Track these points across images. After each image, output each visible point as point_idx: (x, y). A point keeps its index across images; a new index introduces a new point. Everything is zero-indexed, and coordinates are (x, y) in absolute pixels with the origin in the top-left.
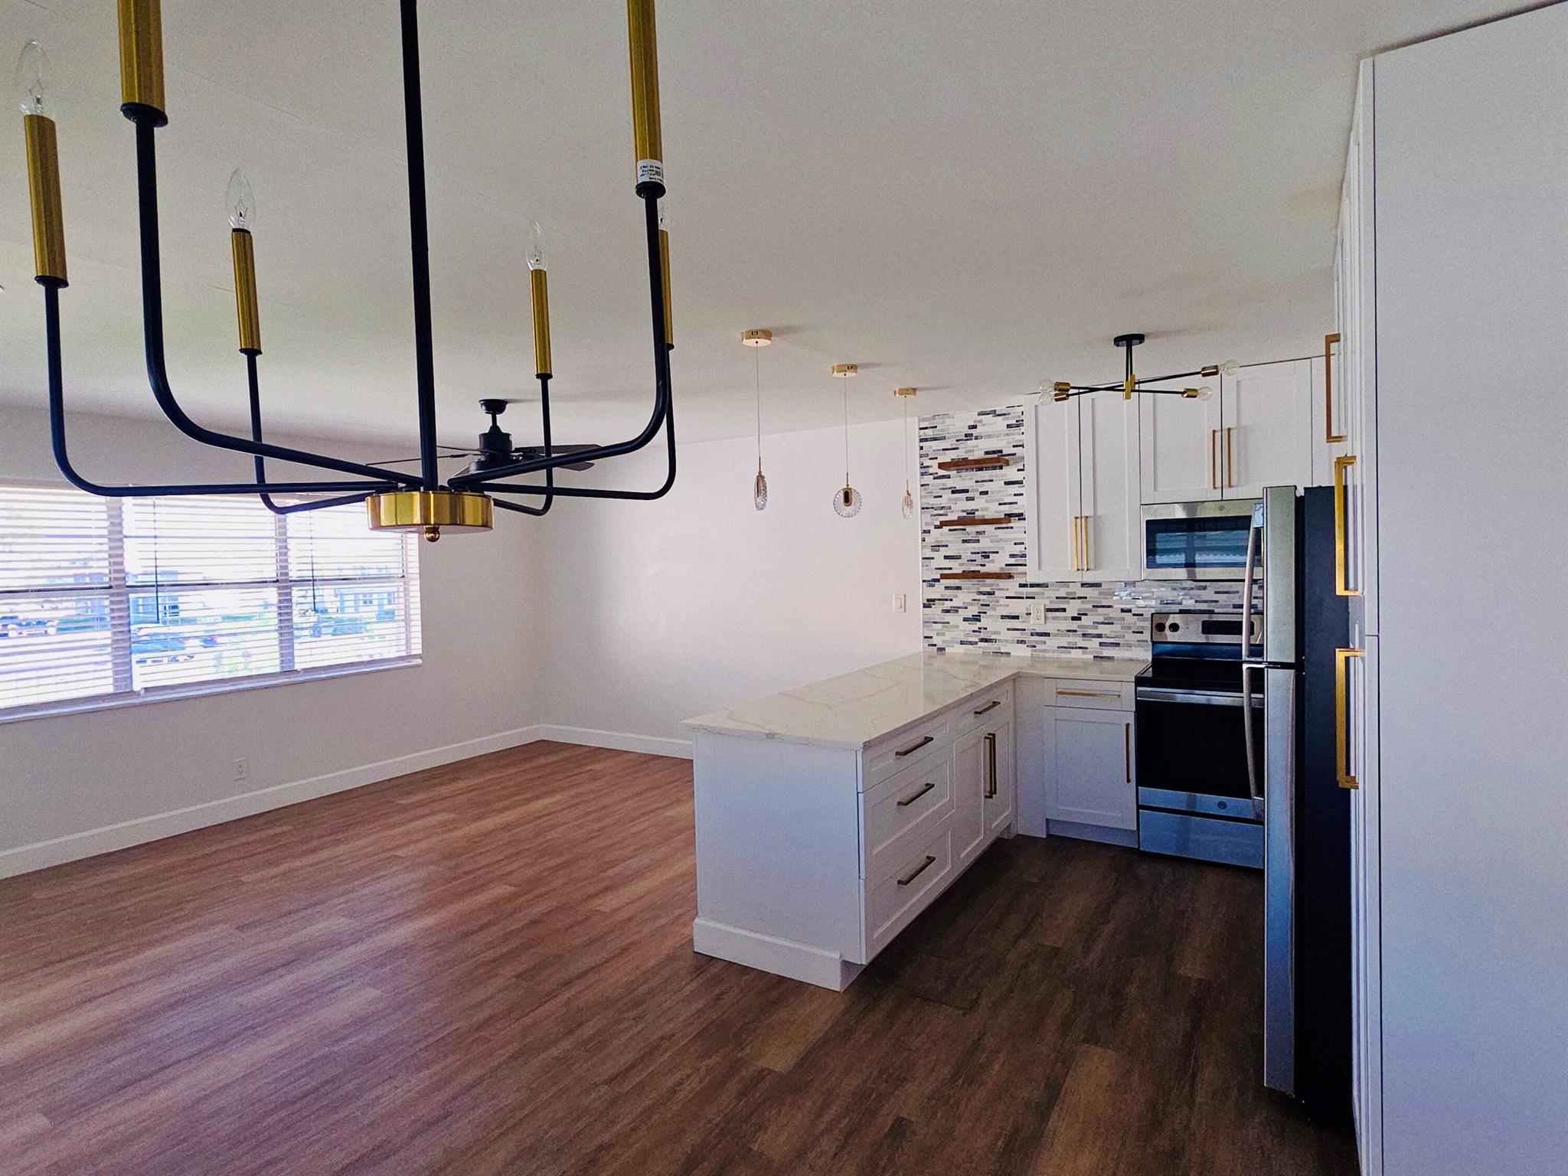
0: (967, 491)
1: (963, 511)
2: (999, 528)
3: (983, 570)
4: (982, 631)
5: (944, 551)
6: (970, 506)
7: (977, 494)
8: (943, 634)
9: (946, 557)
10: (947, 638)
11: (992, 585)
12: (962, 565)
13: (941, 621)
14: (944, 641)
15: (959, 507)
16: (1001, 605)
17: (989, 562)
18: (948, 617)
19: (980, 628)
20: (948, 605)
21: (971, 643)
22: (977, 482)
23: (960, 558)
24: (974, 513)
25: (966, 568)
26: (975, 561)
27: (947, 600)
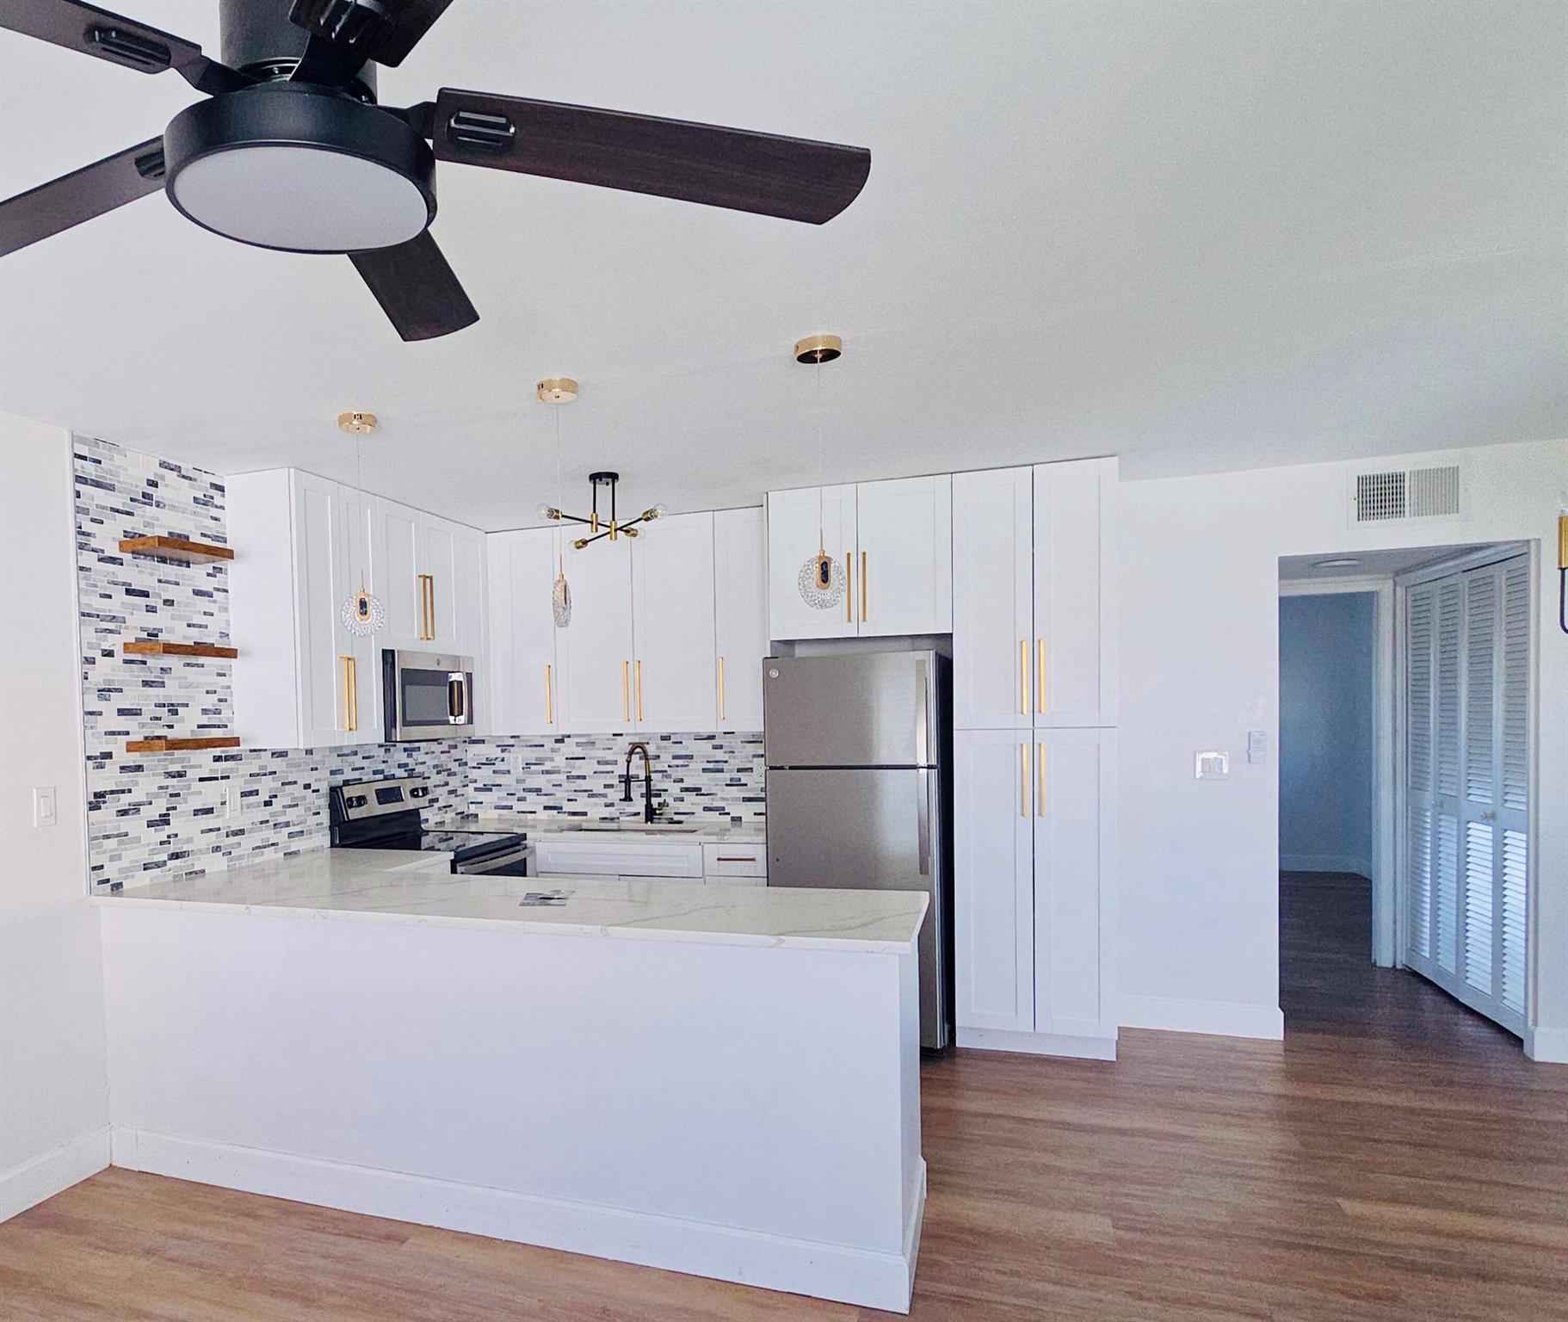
0: (146, 594)
1: (143, 630)
2: (188, 665)
3: (171, 734)
4: (171, 840)
5: (118, 701)
6: (152, 621)
7: (159, 604)
8: (119, 857)
9: (121, 712)
10: (125, 863)
11: (181, 760)
12: (142, 725)
13: (116, 833)
14: (121, 871)
15: (138, 621)
16: (192, 793)
17: (178, 722)
18: (126, 824)
19: (169, 837)
20: (125, 801)
21: (158, 865)
22: (160, 581)
23: (141, 714)
24: (157, 636)
25: (148, 732)
26: (160, 719)
27: (123, 792)
